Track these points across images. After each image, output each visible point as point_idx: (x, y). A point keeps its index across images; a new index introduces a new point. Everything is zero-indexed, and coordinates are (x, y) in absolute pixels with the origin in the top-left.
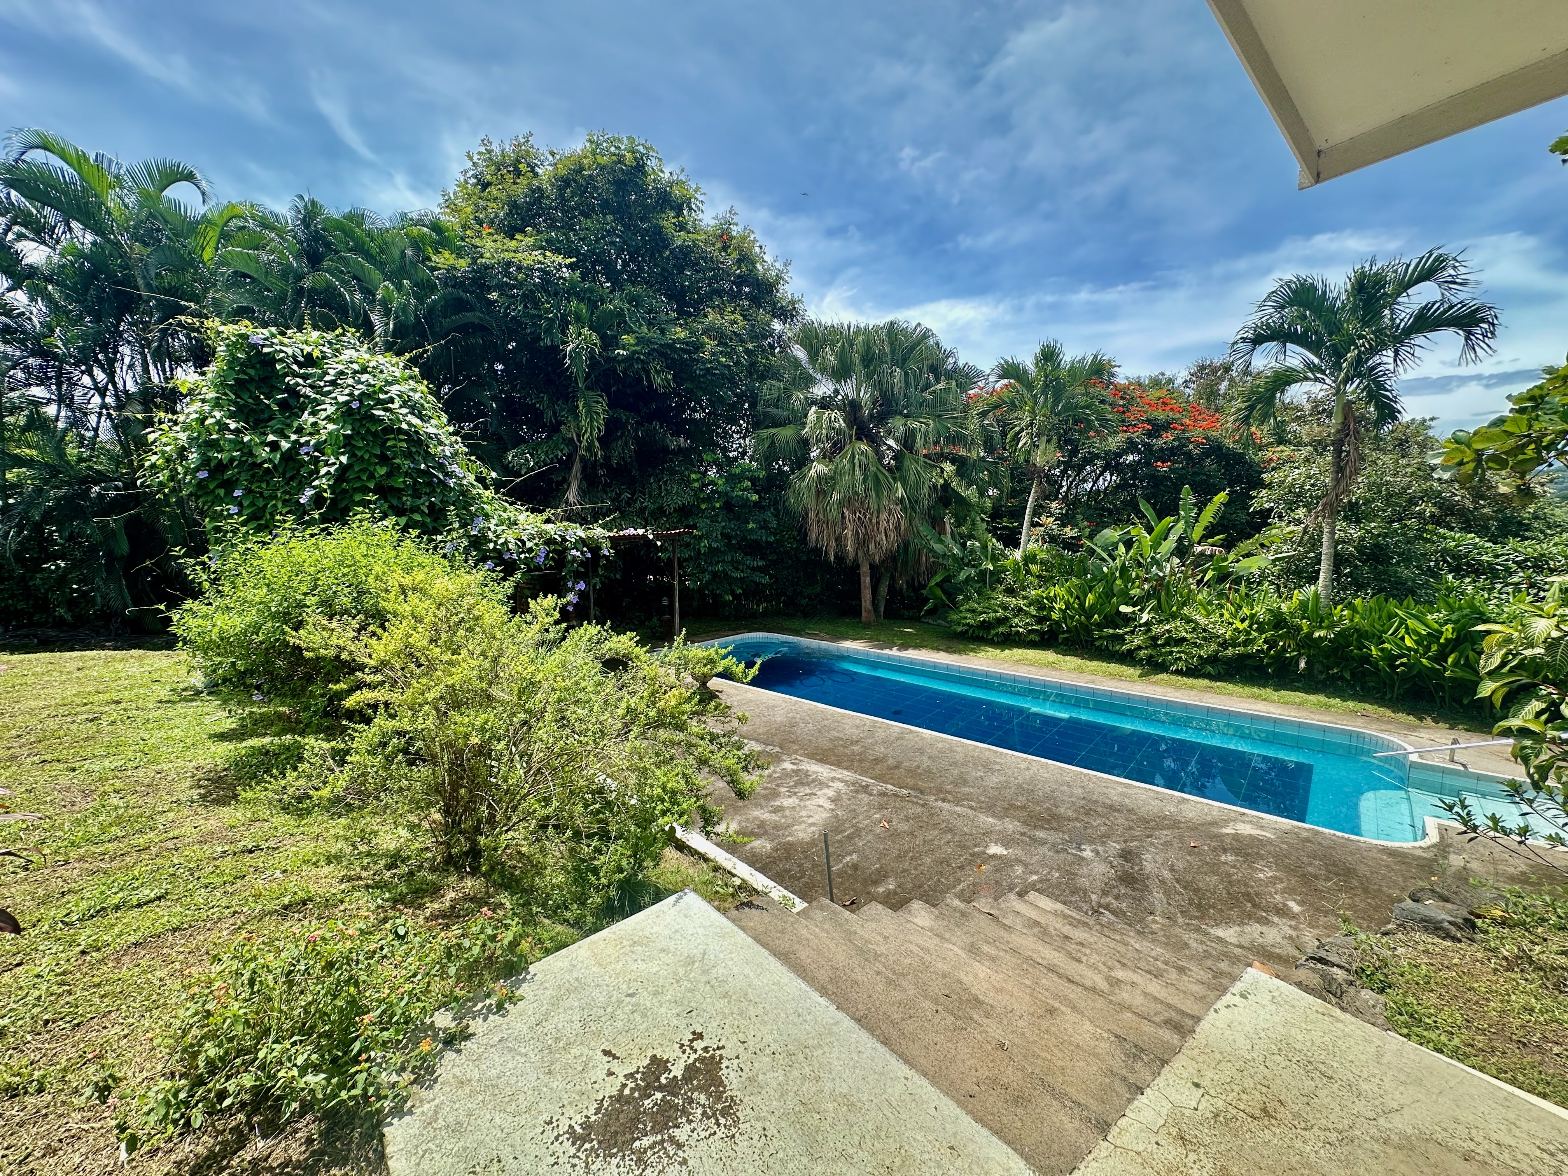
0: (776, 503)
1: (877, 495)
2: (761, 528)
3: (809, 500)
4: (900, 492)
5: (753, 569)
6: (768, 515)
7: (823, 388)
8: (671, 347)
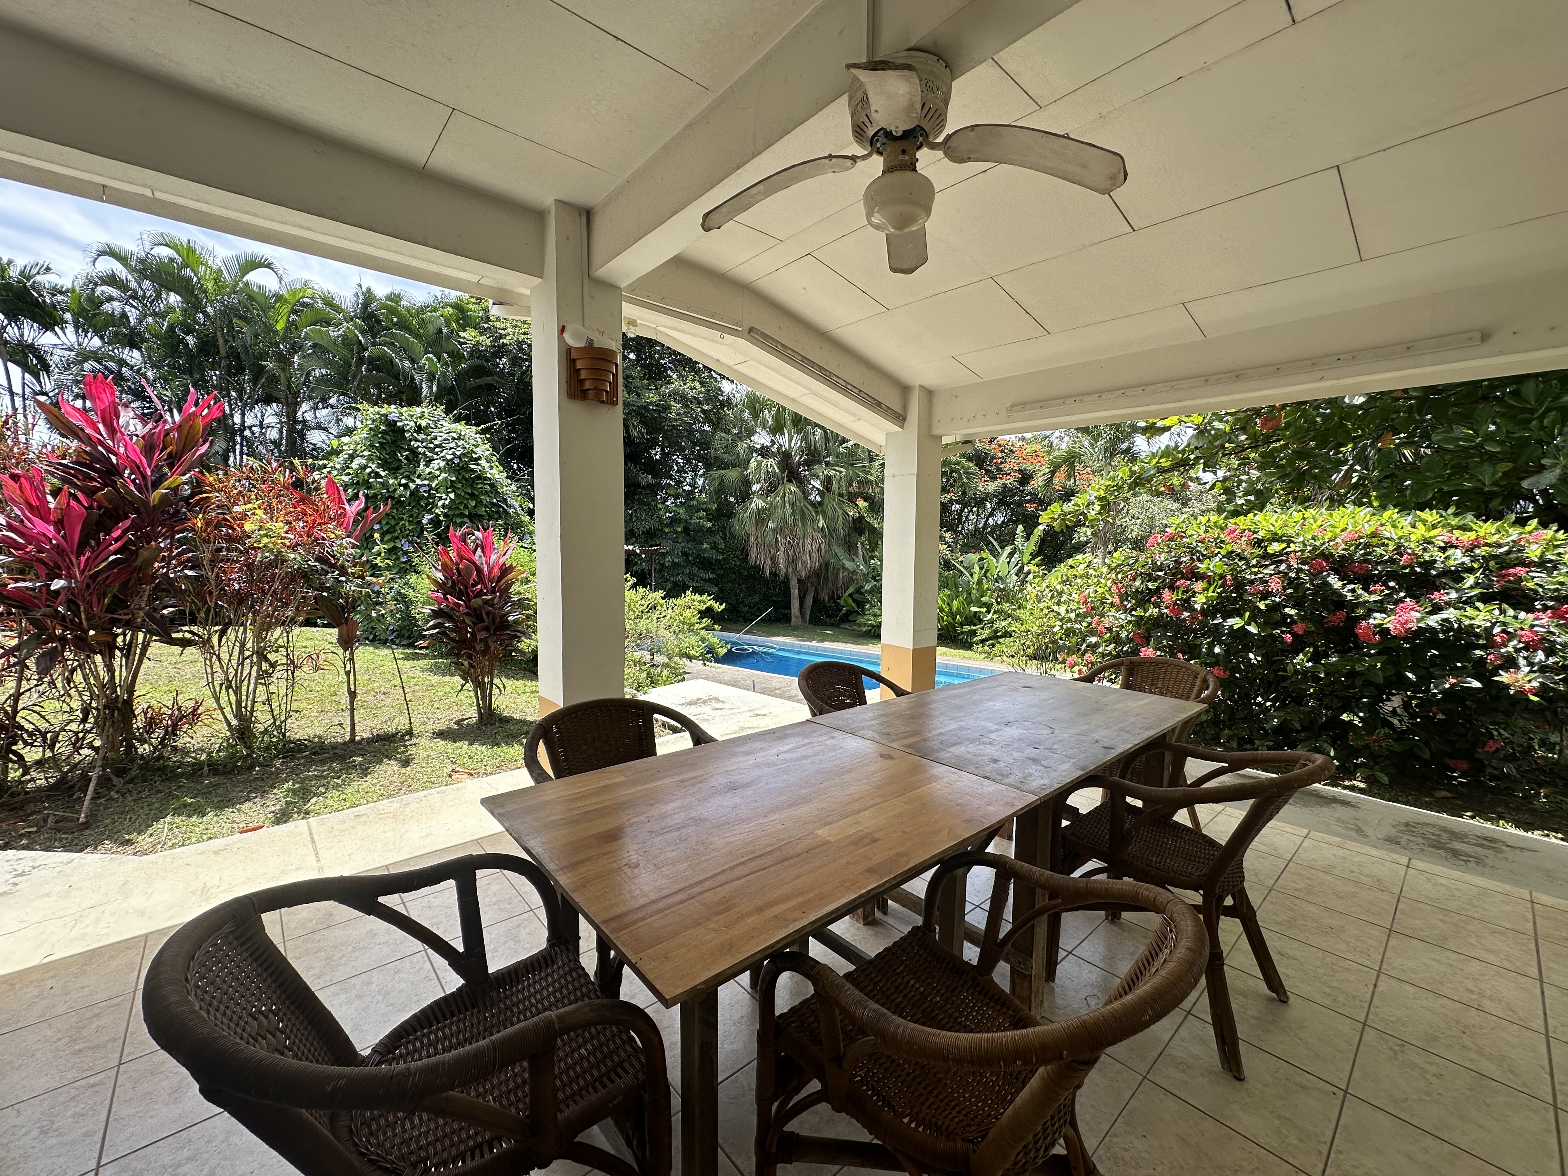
0: (724, 528)
1: (803, 525)
2: (712, 548)
3: (750, 527)
4: (821, 523)
5: (705, 580)
6: (718, 538)
7: (762, 438)
8: (646, 408)
